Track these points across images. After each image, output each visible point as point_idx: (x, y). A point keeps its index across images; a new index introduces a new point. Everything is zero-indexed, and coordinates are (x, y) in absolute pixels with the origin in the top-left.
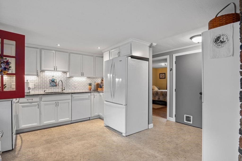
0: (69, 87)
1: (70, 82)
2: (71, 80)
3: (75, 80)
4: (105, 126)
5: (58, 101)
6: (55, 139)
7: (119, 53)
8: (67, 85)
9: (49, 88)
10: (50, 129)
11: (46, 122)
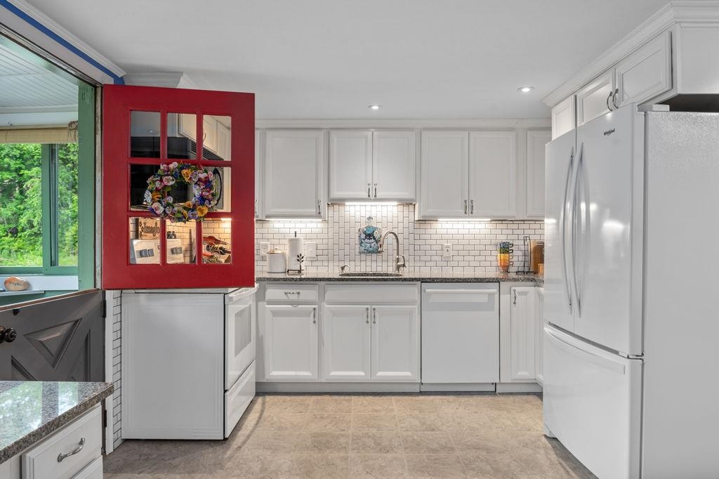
0: (423, 258)
1: (427, 237)
2: (428, 231)
3: (445, 231)
4: (545, 436)
5: (373, 307)
6: (342, 440)
7: (611, 98)
8: (417, 248)
9: (358, 257)
10: (347, 401)
11: (338, 374)
